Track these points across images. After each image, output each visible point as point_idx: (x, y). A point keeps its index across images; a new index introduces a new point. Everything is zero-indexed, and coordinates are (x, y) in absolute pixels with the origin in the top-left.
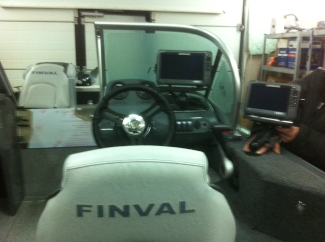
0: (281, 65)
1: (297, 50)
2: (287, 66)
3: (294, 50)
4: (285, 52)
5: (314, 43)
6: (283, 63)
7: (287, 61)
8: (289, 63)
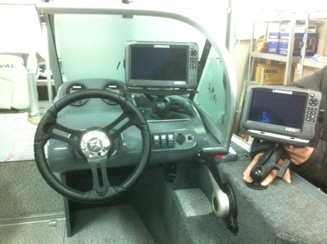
0: (271, 51)
1: (290, 35)
2: (278, 53)
3: (287, 35)
4: (276, 37)
5: (310, 28)
6: (274, 49)
7: (279, 48)
8: (280, 49)
